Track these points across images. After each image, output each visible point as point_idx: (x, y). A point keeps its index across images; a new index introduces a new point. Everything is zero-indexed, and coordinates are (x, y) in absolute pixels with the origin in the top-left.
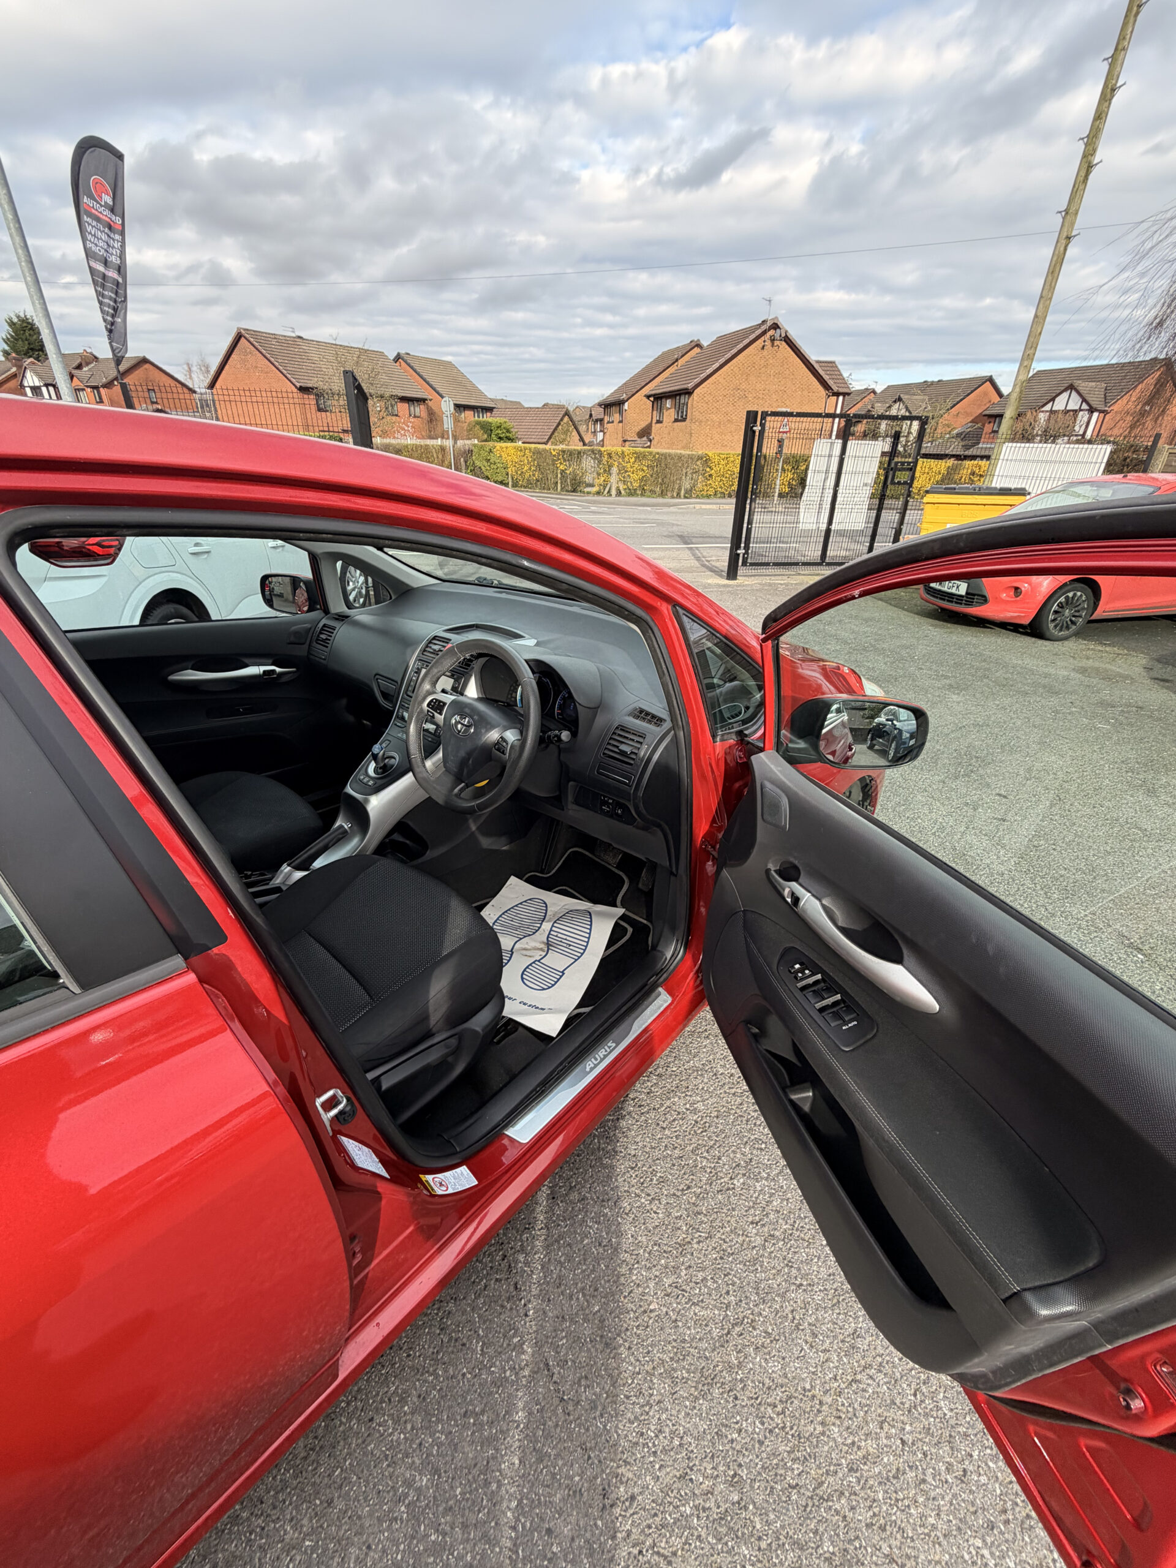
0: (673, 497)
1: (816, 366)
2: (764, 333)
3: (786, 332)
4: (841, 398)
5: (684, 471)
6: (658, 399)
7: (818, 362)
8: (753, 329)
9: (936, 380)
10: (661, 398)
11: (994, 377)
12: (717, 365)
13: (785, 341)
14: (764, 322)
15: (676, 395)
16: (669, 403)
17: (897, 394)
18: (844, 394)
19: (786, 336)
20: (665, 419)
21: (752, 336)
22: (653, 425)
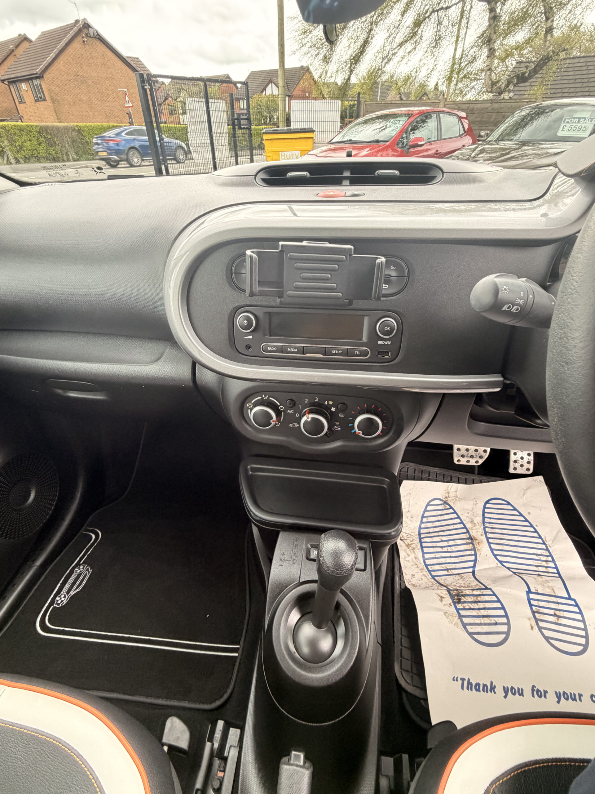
0: (64, 161)
1: (129, 60)
2: (80, 31)
3: (96, 31)
5: (65, 140)
6: (13, 82)
7: (128, 57)
10: (14, 82)
12: (53, 55)
13: (99, 38)
14: (77, 21)
15: (28, 80)
16: (24, 86)
19: (98, 34)
20: (26, 99)
21: (72, 33)
22: (18, 105)
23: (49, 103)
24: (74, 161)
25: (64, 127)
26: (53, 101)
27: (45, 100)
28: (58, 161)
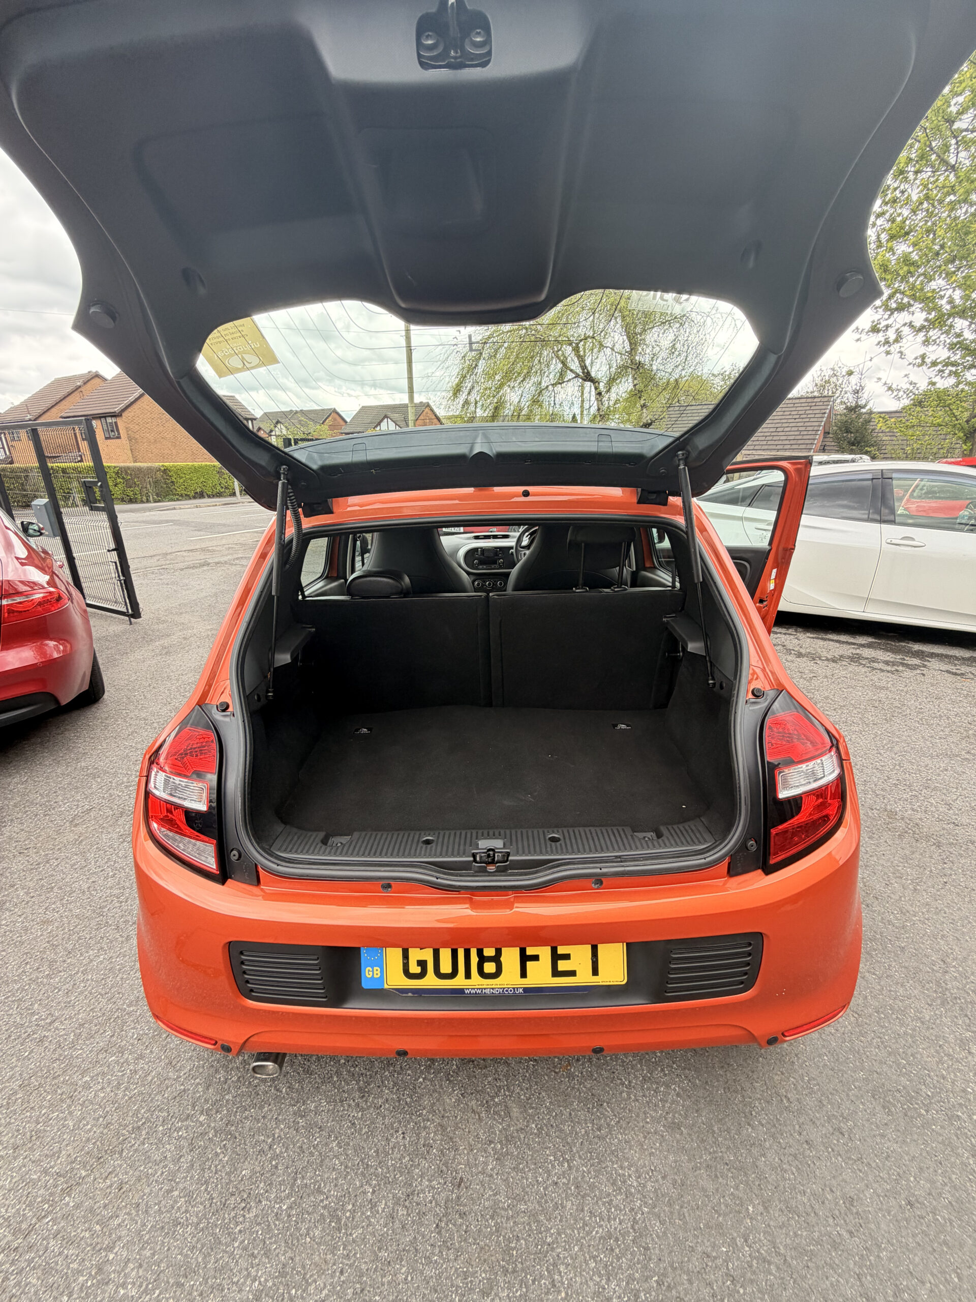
9: (298, 409)
11: (338, 410)
15: (100, 418)
17: (275, 418)
23: (125, 441)
24: (155, 502)
25: (148, 467)
26: (130, 439)
27: (119, 437)
28: (136, 502)
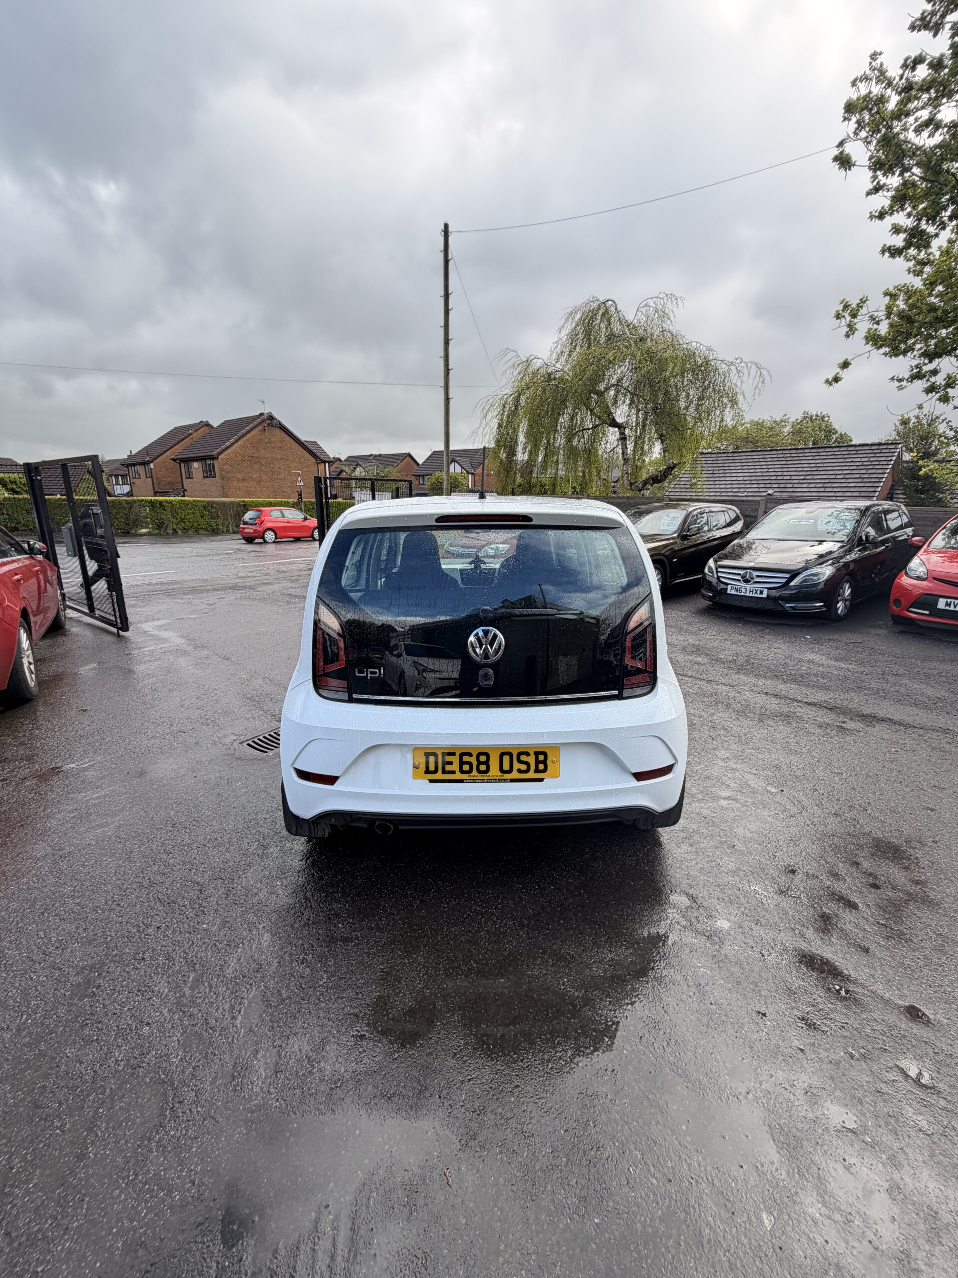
1: (306, 444)
2: (263, 421)
3: (280, 422)
4: (327, 464)
5: (228, 514)
6: (187, 461)
7: (306, 442)
8: (253, 419)
9: (378, 454)
11: (411, 454)
12: (232, 441)
13: (281, 427)
14: (262, 414)
15: (201, 460)
16: (195, 465)
17: (355, 461)
18: (329, 462)
19: (281, 424)
20: (194, 476)
21: (255, 423)
22: (184, 480)
23: (217, 480)
26: (222, 478)
27: (214, 477)
